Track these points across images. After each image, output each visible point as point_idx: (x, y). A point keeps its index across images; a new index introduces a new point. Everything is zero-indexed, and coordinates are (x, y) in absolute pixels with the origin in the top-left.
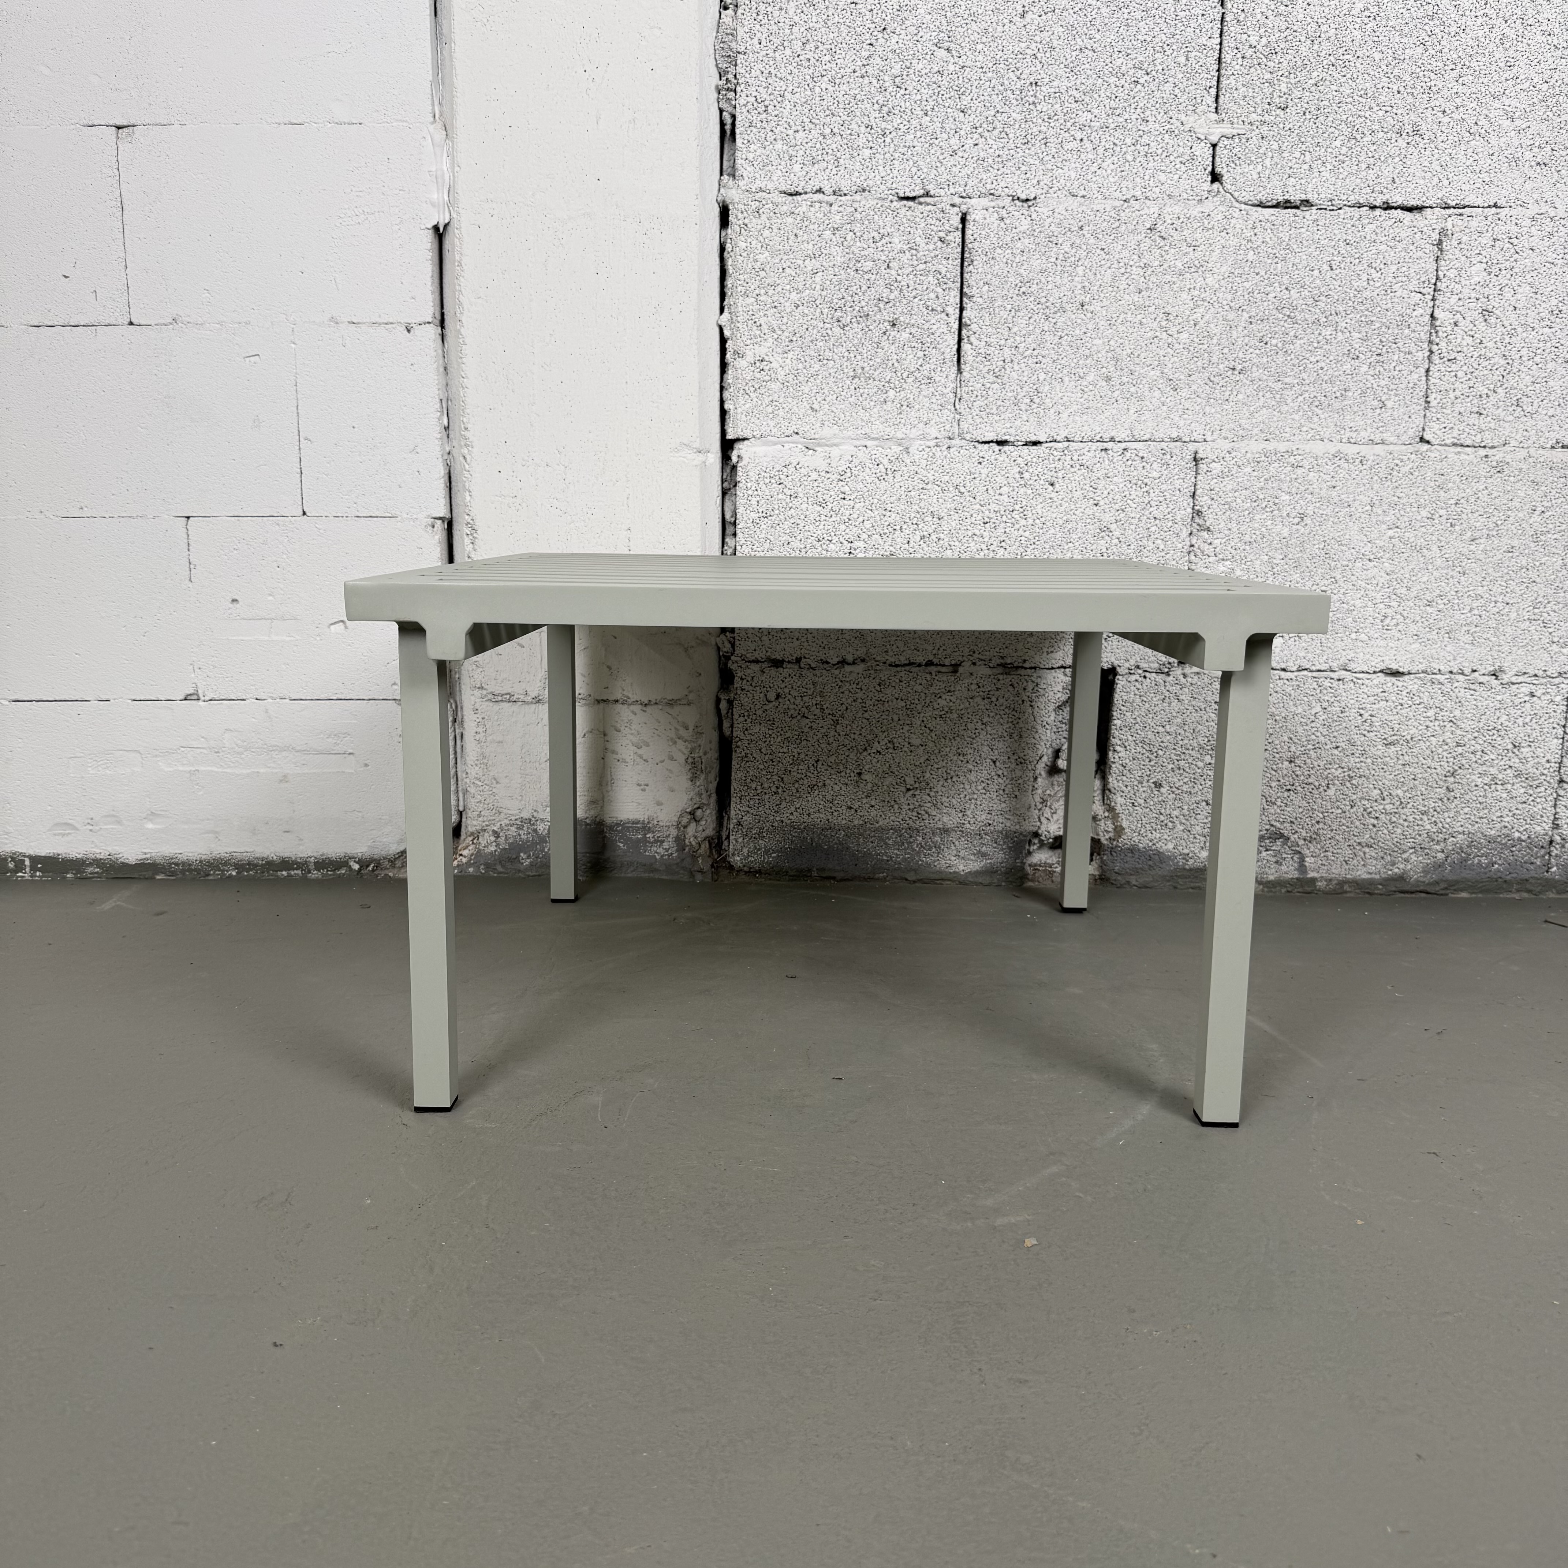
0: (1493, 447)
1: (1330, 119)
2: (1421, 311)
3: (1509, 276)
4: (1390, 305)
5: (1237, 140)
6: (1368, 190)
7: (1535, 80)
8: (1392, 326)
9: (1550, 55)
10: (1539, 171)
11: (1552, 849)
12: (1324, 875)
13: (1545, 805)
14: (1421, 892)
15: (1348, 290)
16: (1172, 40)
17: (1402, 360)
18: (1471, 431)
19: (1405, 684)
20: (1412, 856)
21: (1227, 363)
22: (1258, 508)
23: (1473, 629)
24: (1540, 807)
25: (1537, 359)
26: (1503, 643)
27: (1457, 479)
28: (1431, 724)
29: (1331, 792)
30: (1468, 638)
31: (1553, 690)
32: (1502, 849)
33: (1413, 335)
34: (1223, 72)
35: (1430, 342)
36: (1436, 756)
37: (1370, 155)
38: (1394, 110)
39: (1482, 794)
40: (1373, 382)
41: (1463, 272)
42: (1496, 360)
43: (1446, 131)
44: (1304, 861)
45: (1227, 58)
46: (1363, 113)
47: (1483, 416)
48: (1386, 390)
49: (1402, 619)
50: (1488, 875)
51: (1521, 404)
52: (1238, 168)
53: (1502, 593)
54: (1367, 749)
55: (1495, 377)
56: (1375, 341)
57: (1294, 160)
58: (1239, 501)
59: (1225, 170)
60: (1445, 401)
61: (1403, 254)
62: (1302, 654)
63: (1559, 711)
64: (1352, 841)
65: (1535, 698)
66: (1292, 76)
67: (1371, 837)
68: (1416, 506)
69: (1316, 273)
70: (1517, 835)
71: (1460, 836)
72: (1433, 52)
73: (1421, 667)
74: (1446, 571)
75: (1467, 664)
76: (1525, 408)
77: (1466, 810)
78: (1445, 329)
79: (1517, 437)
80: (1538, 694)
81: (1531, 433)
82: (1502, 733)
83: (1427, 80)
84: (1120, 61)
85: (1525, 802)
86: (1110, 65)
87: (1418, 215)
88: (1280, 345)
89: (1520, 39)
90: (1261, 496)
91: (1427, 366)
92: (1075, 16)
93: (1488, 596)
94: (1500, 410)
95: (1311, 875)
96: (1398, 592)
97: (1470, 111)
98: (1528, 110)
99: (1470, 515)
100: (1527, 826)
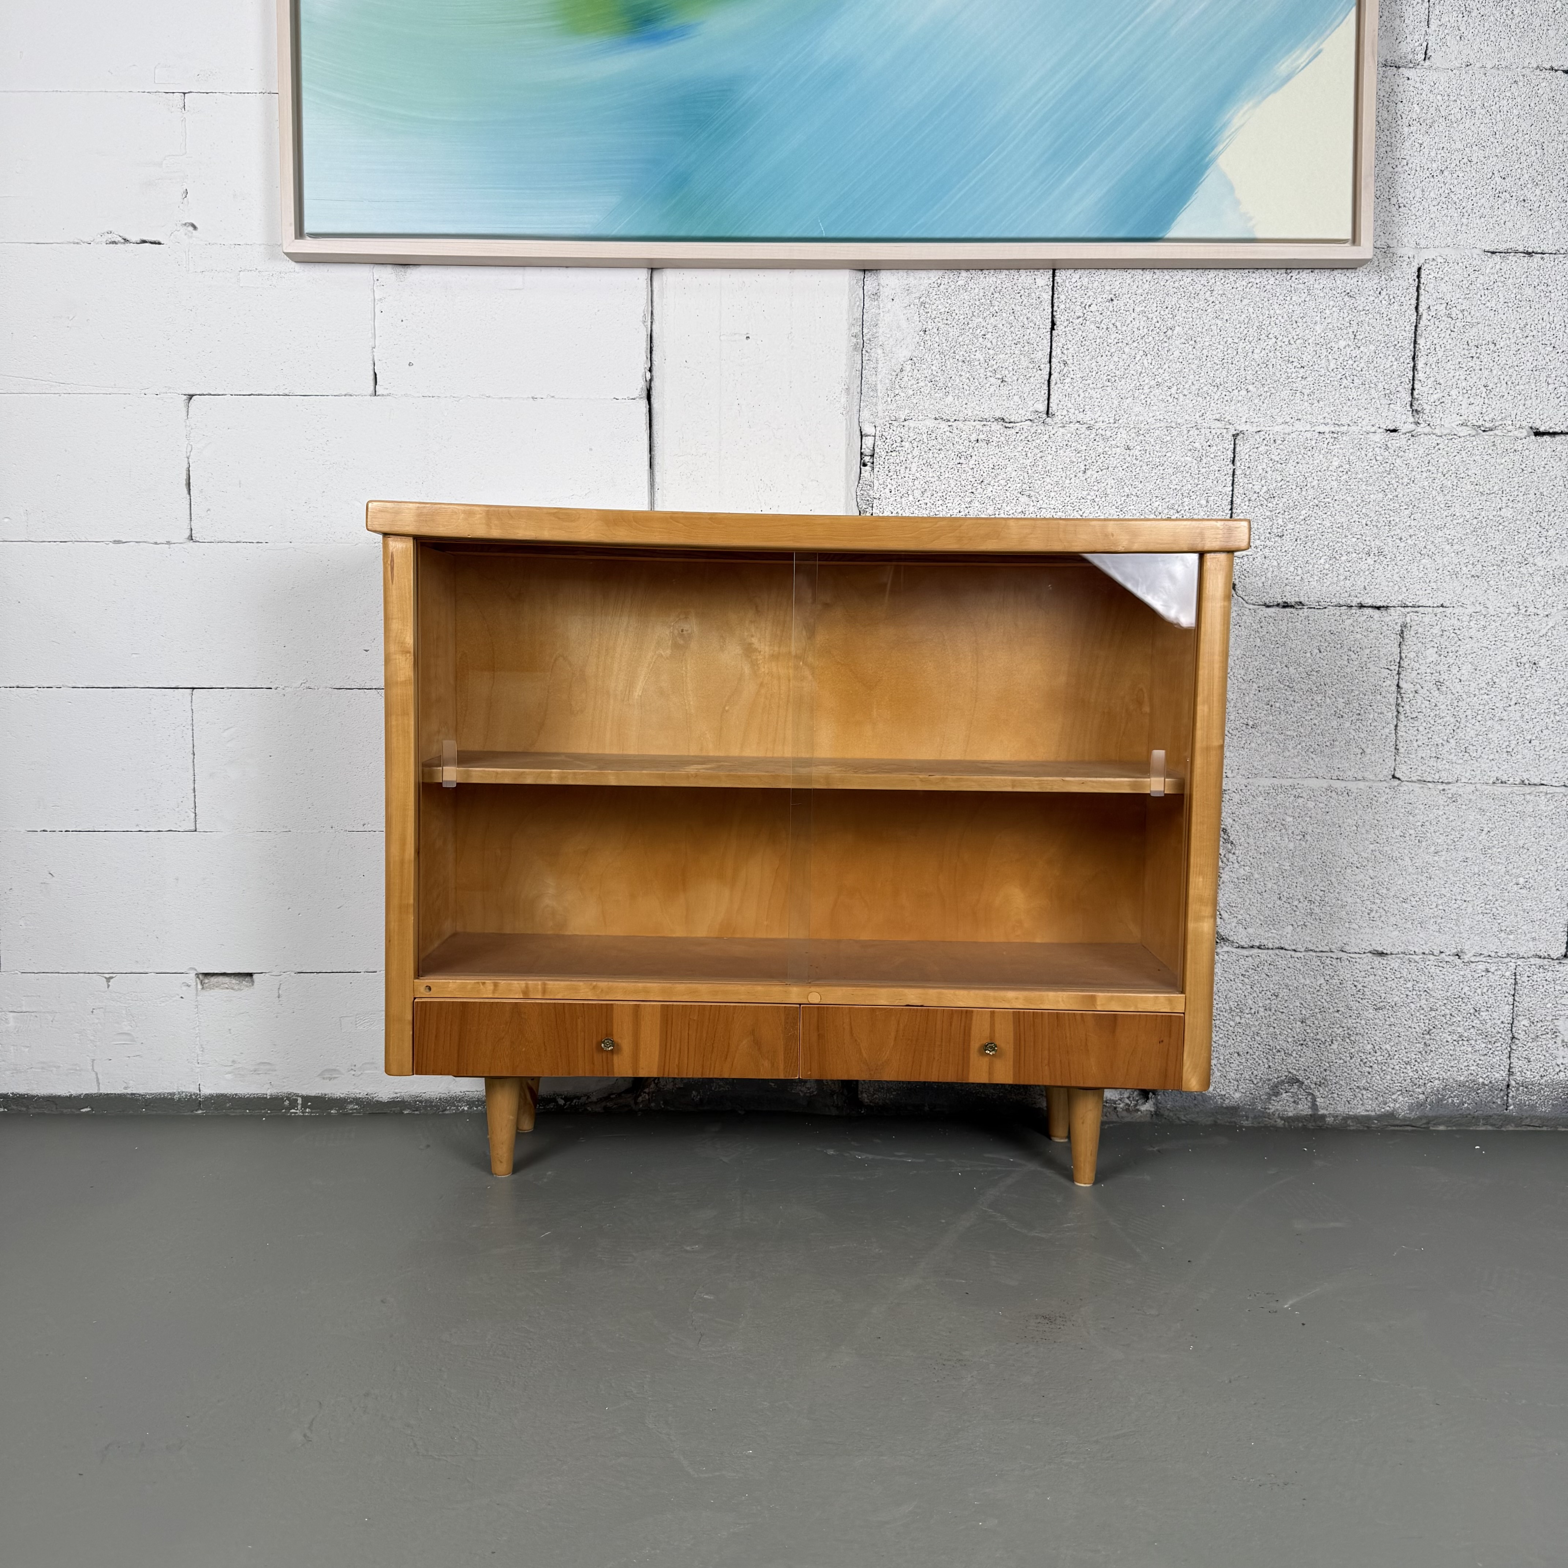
0: (1449, 783)
1: (1316, 544)
2: (1388, 682)
3: (1455, 657)
4: (1365, 678)
5: (1246, 559)
6: (1347, 595)
7: (1468, 517)
8: (1367, 693)
9: (1477, 499)
10: (1473, 581)
11: (1509, 1091)
12: (1332, 1112)
13: (1501, 1057)
14: (1407, 1125)
15: (1333, 667)
16: (1196, 489)
17: (1376, 718)
18: (1432, 771)
19: (1389, 962)
20: (1400, 1097)
21: (1242, 721)
22: (1269, 828)
23: (1439, 921)
24: (1498, 1058)
25: (1479, 718)
26: (1462, 931)
27: (1422, 807)
28: (1410, 994)
29: (1335, 1046)
30: (1436, 927)
31: (1503, 967)
32: (1470, 1091)
33: (1384, 700)
34: (1234, 511)
35: (1398, 705)
36: (1415, 1019)
37: (1347, 569)
38: (1364, 538)
39: (1452, 1048)
40: (1354, 734)
41: (1420, 654)
42: (1448, 718)
43: (1403, 553)
44: (1315, 1101)
45: (1237, 501)
46: (1340, 540)
47: (1440, 760)
48: (1364, 740)
49: (1384, 913)
50: (1460, 1112)
51: (1468, 751)
52: (1247, 579)
53: (1460, 893)
54: (1361, 1013)
55: (1448, 731)
56: (1355, 705)
57: (1289, 574)
58: (1254, 822)
59: (1237, 580)
60: (1410, 748)
61: (1374, 641)
62: (1308, 939)
63: (1509, 984)
64: (1352, 1085)
65: (1490, 974)
66: (1286, 513)
67: (1367, 1082)
68: (1391, 826)
69: (1308, 655)
70: (1481, 1080)
71: (1437, 1082)
72: (1391, 497)
73: (1400, 950)
74: (1416, 876)
75: (1436, 948)
76: (1471, 754)
77: (1440, 1061)
78: (1408, 696)
79: (1466, 775)
80: (1492, 970)
81: (1477, 773)
82: (1466, 1000)
83: (1388, 516)
84: (1157, 503)
85: (1486, 1055)
86: (1150, 506)
87: (1384, 612)
88: (1282, 707)
89: (1455, 487)
90: (1272, 819)
91: (1395, 723)
92: (1124, 472)
93: (1449, 895)
94: (1453, 755)
95: (1321, 1112)
96: (1380, 892)
97: (1420, 539)
98: (1463, 538)
99: (1433, 834)
100: (1489, 1073)
